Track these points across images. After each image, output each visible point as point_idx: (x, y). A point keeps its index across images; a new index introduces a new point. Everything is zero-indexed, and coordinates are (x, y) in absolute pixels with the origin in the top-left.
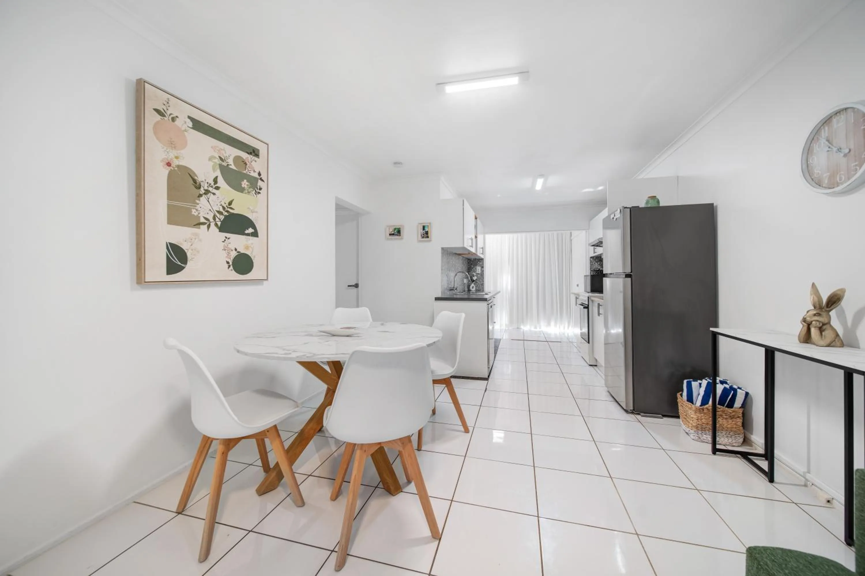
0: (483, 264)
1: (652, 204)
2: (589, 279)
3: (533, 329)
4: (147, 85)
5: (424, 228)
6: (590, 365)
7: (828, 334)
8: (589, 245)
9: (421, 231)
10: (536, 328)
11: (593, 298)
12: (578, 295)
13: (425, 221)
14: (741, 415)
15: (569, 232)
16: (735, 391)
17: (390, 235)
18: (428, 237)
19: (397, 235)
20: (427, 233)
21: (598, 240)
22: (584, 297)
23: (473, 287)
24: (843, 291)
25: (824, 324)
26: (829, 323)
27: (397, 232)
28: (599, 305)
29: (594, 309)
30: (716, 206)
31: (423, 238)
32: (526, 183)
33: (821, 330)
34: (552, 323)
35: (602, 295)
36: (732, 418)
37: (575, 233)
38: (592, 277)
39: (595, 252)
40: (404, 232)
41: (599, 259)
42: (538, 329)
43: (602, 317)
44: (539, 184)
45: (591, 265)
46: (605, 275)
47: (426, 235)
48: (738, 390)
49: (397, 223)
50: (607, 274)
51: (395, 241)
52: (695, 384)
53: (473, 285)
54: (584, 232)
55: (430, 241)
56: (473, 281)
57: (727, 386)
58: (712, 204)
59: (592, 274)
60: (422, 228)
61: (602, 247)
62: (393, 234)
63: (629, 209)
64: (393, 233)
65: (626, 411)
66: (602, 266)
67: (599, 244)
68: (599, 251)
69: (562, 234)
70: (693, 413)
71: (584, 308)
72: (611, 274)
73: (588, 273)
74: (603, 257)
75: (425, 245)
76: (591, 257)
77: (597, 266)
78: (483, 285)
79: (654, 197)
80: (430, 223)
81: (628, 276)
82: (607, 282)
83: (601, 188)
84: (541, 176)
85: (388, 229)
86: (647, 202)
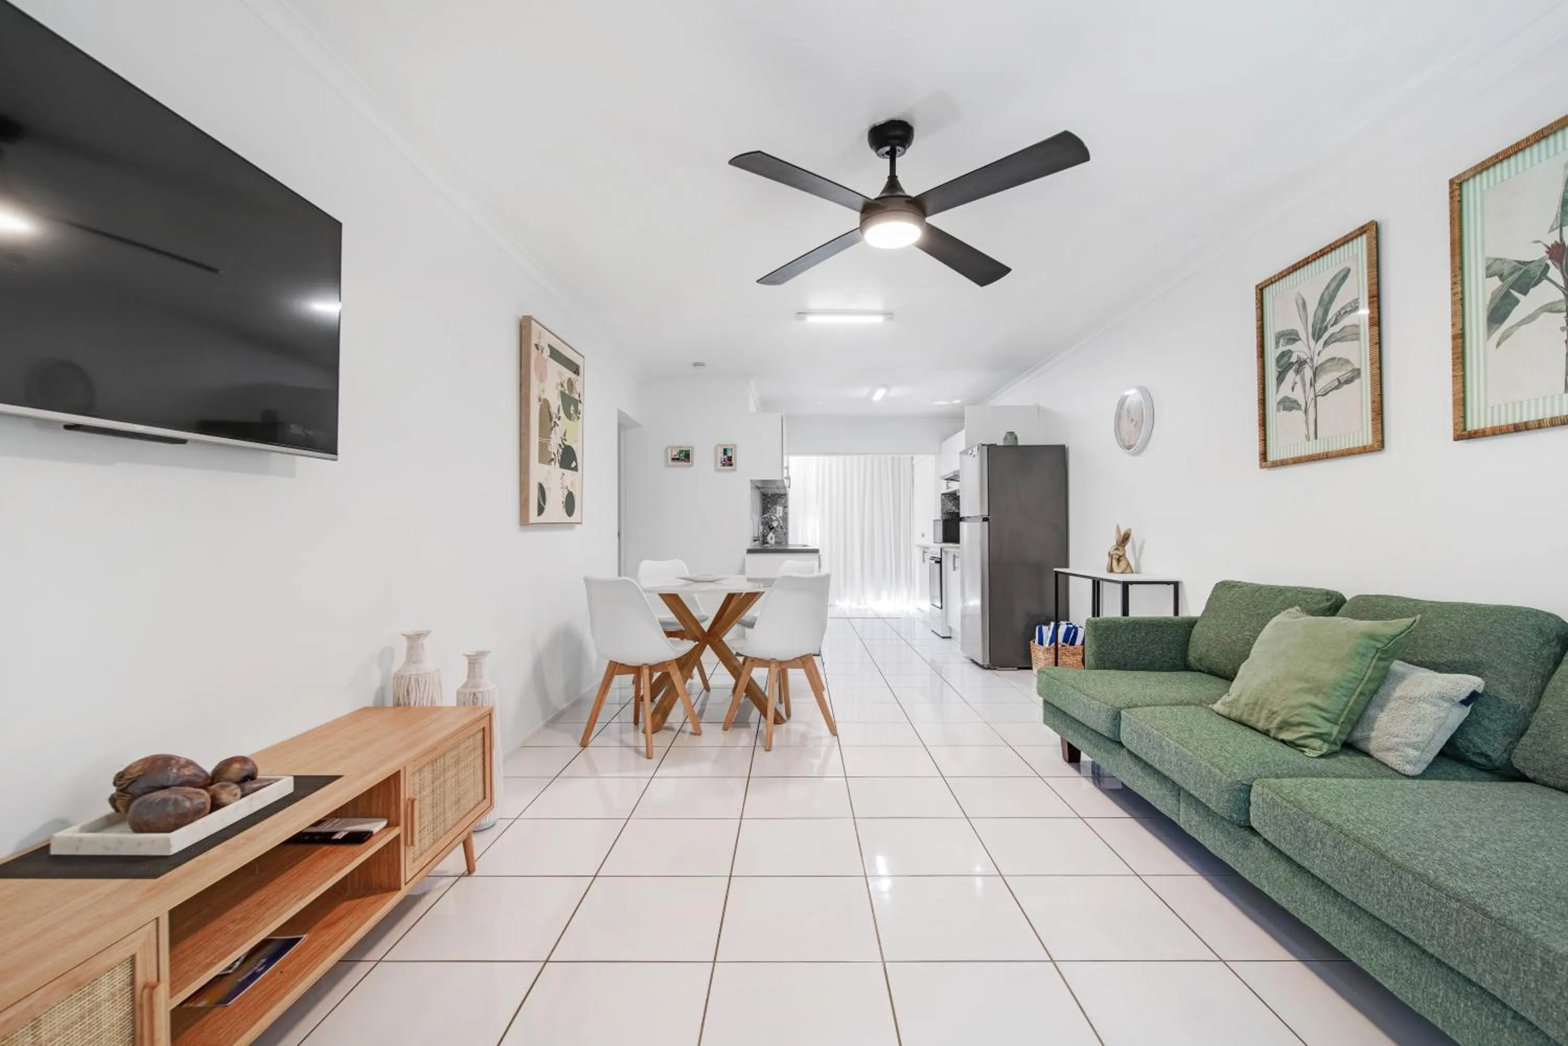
0: (786, 502)
1: (1010, 442)
2: (941, 523)
3: (854, 605)
4: (533, 322)
5: (725, 451)
6: (943, 638)
7: (1123, 564)
8: (941, 478)
9: (721, 455)
10: (859, 603)
11: (946, 549)
12: (927, 548)
13: (727, 441)
14: (1081, 652)
15: (910, 456)
16: (1076, 629)
17: (673, 459)
18: (731, 465)
19: (684, 460)
20: (730, 459)
21: (954, 472)
22: (935, 549)
23: (771, 538)
24: (1130, 530)
25: (1120, 557)
26: (1124, 555)
27: (685, 456)
28: (954, 556)
29: (948, 563)
30: (1068, 448)
31: (724, 465)
32: (863, 392)
33: (1119, 561)
34: (884, 595)
35: (957, 545)
36: (1073, 655)
37: (917, 458)
38: (945, 522)
39: (948, 488)
40: (695, 457)
41: (953, 497)
42: (863, 606)
43: (958, 572)
44: (879, 394)
45: (943, 505)
46: (962, 519)
47: (728, 461)
48: (1080, 629)
49: (684, 444)
50: (964, 518)
51: (681, 470)
52: (1045, 628)
53: (771, 535)
54: (933, 457)
55: (735, 470)
56: (771, 528)
57: (1071, 626)
58: (1064, 446)
59: (944, 518)
60: (722, 451)
61: (958, 481)
62: (678, 459)
63: (986, 447)
64: (677, 457)
65: (982, 667)
66: (958, 506)
67: (954, 478)
68: (954, 486)
69: (899, 459)
70: (1041, 653)
71: (937, 562)
72: (968, 517)
73: (939, 516)
74: (961, 494)
75: (727, 475)
76: (943, 494)
77: (951, 507)
78: (786, 534)
79: (1011, 433)
80: (735, 446)
81: (985, 519)
82: (964, 527)
83: (957, 401)
84: (885, 386)
85: (670, 450)
86: (1005, 439)
